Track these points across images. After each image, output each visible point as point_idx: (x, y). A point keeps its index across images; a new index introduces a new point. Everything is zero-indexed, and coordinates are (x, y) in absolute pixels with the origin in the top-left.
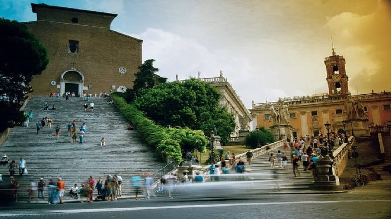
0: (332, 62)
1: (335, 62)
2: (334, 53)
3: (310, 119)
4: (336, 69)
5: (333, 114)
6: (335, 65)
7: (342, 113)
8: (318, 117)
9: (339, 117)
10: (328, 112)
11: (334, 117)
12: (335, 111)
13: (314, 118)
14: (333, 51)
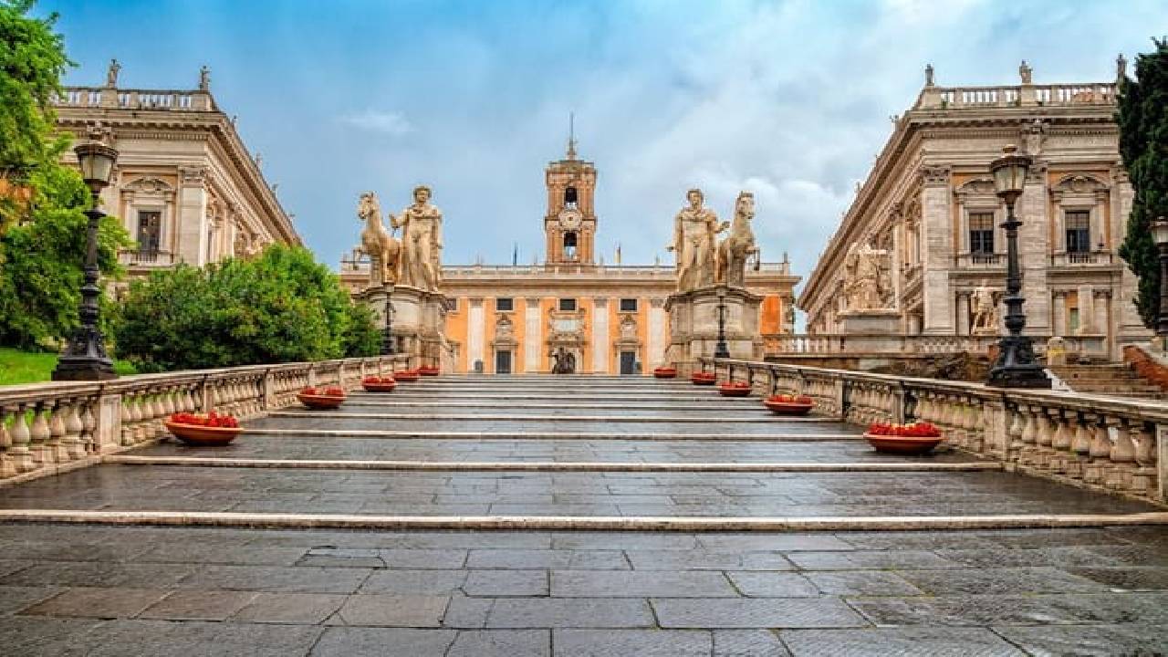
0: (565, 176)
1: (572, 176)
2: (572, 153)
3: (494, 316)
4: (571, 195)
5: (552, 309)
6: (571, 185)
7: (577, 309)
8: (514, 314)
9: (565, 319)
10: (540, 304)
11: (553, 318)
12: (558, 303)
13: (504, 317)
14: (571, 149)
